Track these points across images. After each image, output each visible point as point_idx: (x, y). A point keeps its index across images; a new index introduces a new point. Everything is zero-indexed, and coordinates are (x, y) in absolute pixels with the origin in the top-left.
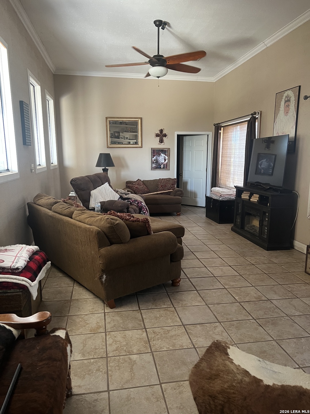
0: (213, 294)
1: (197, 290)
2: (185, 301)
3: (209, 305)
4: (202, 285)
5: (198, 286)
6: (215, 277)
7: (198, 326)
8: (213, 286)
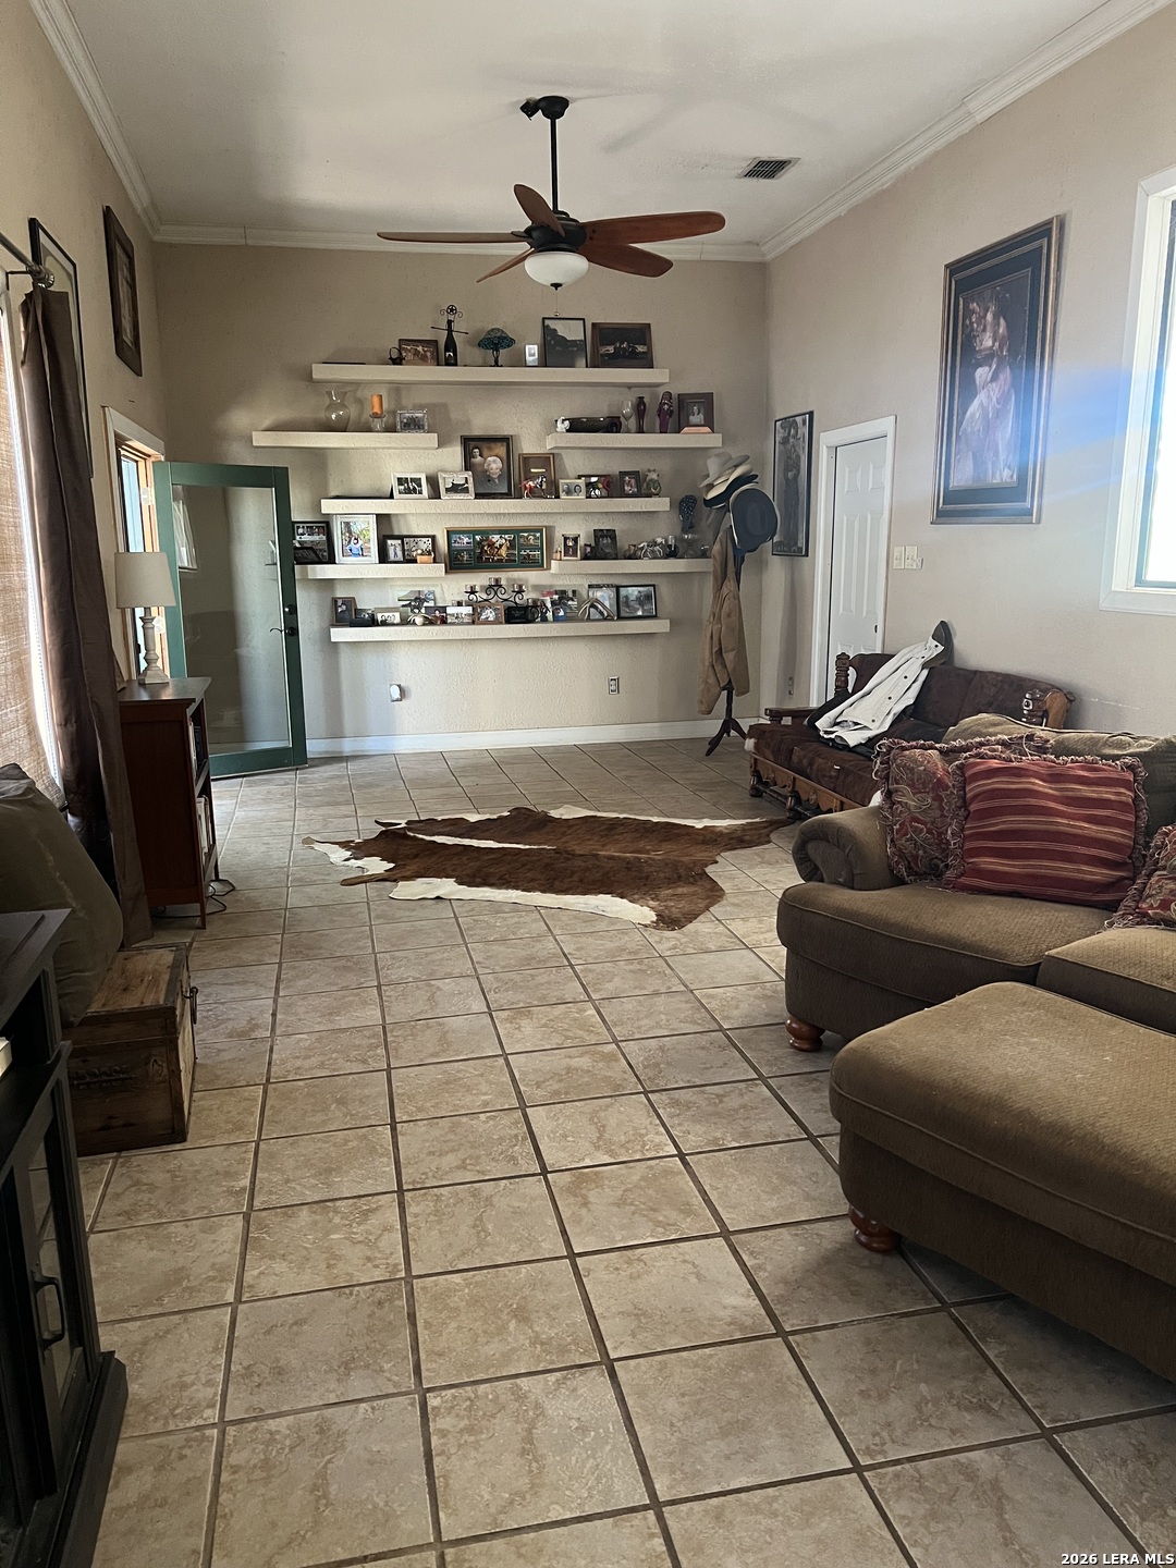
0: (668, 1021)
1: (721, 1029)
2: (756, 997)
3: (683, 988)
4: (703, 1048)
5: (720, 1047)
6: (646, 1093)
7: (714, 948)
8: (661, 1048)
